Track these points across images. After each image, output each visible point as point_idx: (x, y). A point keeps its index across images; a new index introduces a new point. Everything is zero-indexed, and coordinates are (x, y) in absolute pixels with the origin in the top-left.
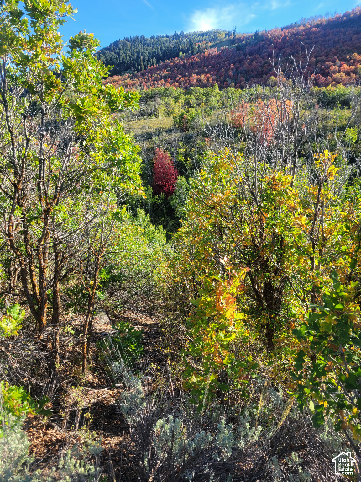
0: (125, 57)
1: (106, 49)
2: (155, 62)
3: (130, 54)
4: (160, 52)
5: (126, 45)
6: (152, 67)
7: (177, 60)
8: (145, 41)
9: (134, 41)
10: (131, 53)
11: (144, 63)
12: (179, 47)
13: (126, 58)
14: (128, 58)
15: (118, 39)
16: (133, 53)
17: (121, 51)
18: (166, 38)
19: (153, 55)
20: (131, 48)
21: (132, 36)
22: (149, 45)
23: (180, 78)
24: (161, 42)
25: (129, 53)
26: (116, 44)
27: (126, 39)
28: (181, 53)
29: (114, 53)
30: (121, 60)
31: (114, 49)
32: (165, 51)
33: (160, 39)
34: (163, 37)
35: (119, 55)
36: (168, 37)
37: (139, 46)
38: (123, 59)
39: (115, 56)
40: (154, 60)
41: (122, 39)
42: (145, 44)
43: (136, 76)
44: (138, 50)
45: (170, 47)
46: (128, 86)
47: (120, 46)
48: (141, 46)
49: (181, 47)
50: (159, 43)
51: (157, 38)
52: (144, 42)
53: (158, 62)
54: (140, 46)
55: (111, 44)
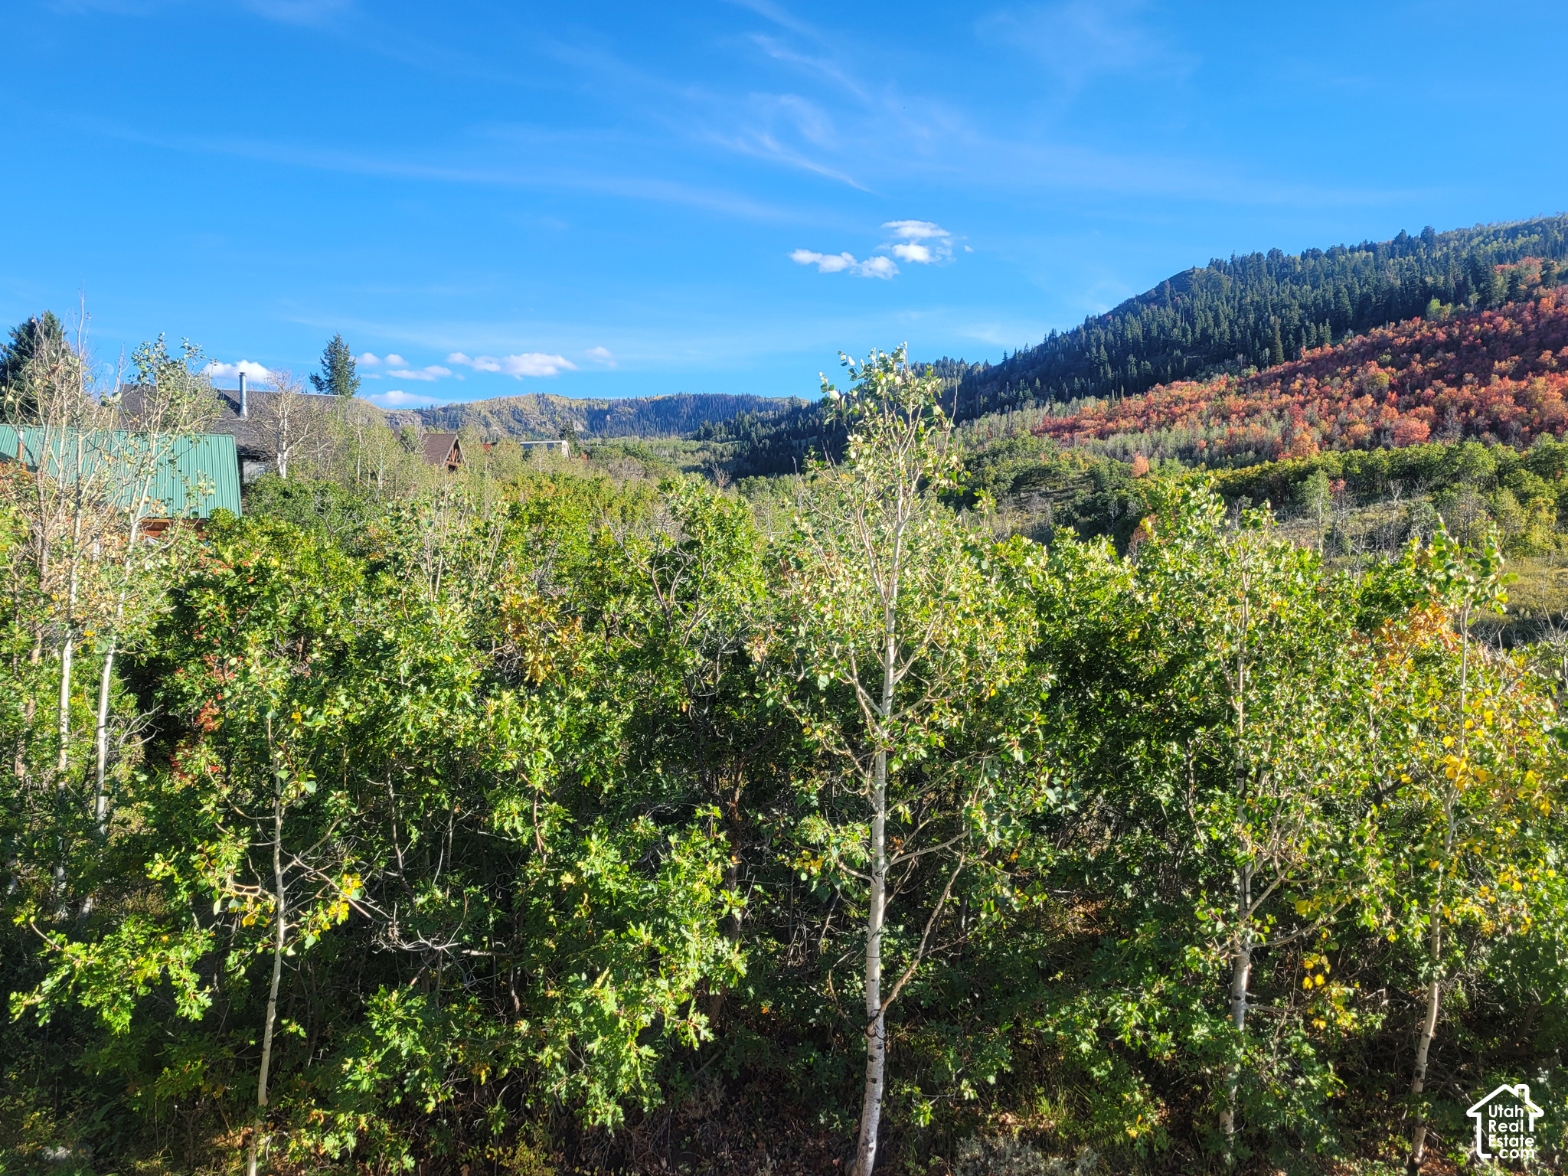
0: (1211, 321)
1: (1145, 299)
2: (1329, 335)
3: (1228, 310)
4: (1347, 302)
5: (1217, 285)
6: (1317, 351)
7: (1418, 328)
8: (1284, 265)
9: (1243, 268)
10: (1233, 307)
11: (1284, 339)
12: (1422, 281)
13: (1217, 324)
14: (1225, 326)
15: (1188, 268)
16: (1240, 305)
17: (1197, 303)
18: (1364, 254)
19: (1318, 313)
20: (1233, 291)
21: (1239, 254)
22: (1297, 279)
23: (1438, 391)
24: (1344, 268)
25: (1225, 310)
26: (1181, 282)
27: (1216, 264)
28: (1435, 304)
29: (1170, 311)
30: (1198, 331)
31: (1172, 299)
32: (1366, 298)
33: (1342, 258)
34: (1352, 250)
35: (1189, 316)
36: (1371, 248)
37: (1260, 282)
38: (1204, 330)
39: (1175, 322)
40: (1326, 330)
41: (1203, 264)
42: (1285, 275)
43: (1260, 383)
44: (1257, 298)
45: (1384, 284)
46: (1234, 416)
47: (1195, 288)
48: (1268, 282)
49: (1429, 280)
50: (1337, 269)
51: (1331, 254)
52: (1278, 267)
53: (1337, 334)
54: (1266, 284)
55: (1163, 284)
